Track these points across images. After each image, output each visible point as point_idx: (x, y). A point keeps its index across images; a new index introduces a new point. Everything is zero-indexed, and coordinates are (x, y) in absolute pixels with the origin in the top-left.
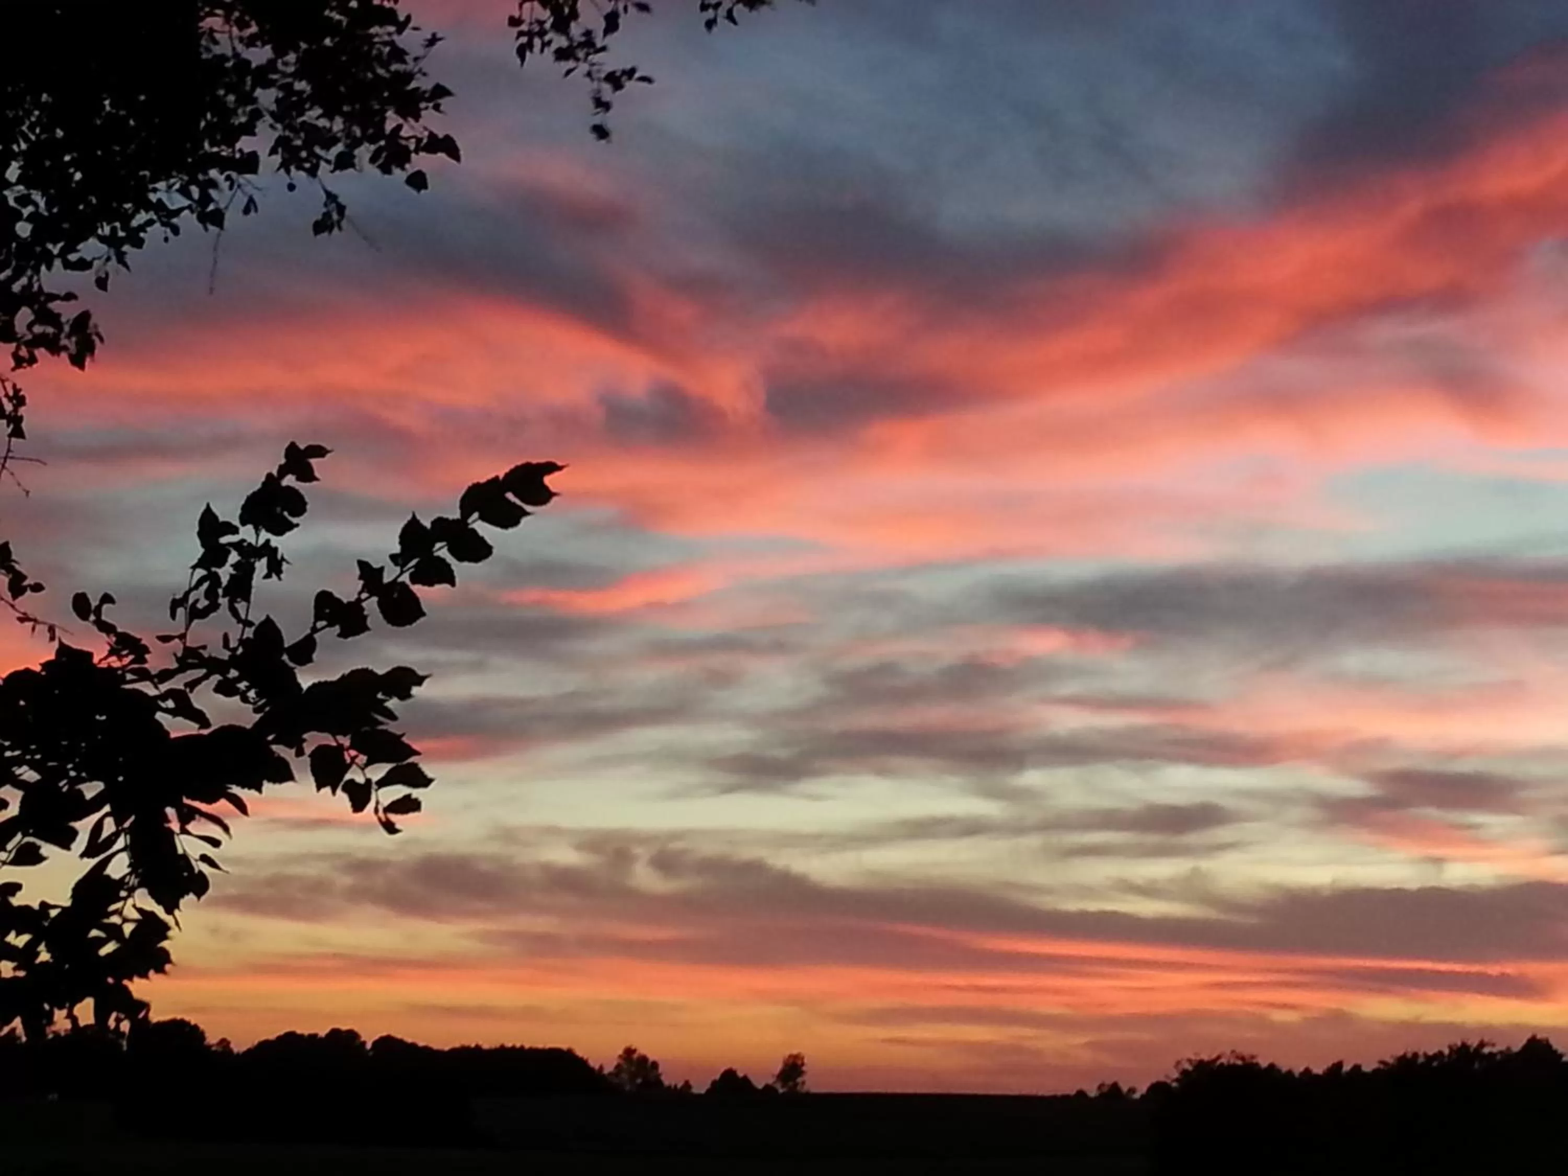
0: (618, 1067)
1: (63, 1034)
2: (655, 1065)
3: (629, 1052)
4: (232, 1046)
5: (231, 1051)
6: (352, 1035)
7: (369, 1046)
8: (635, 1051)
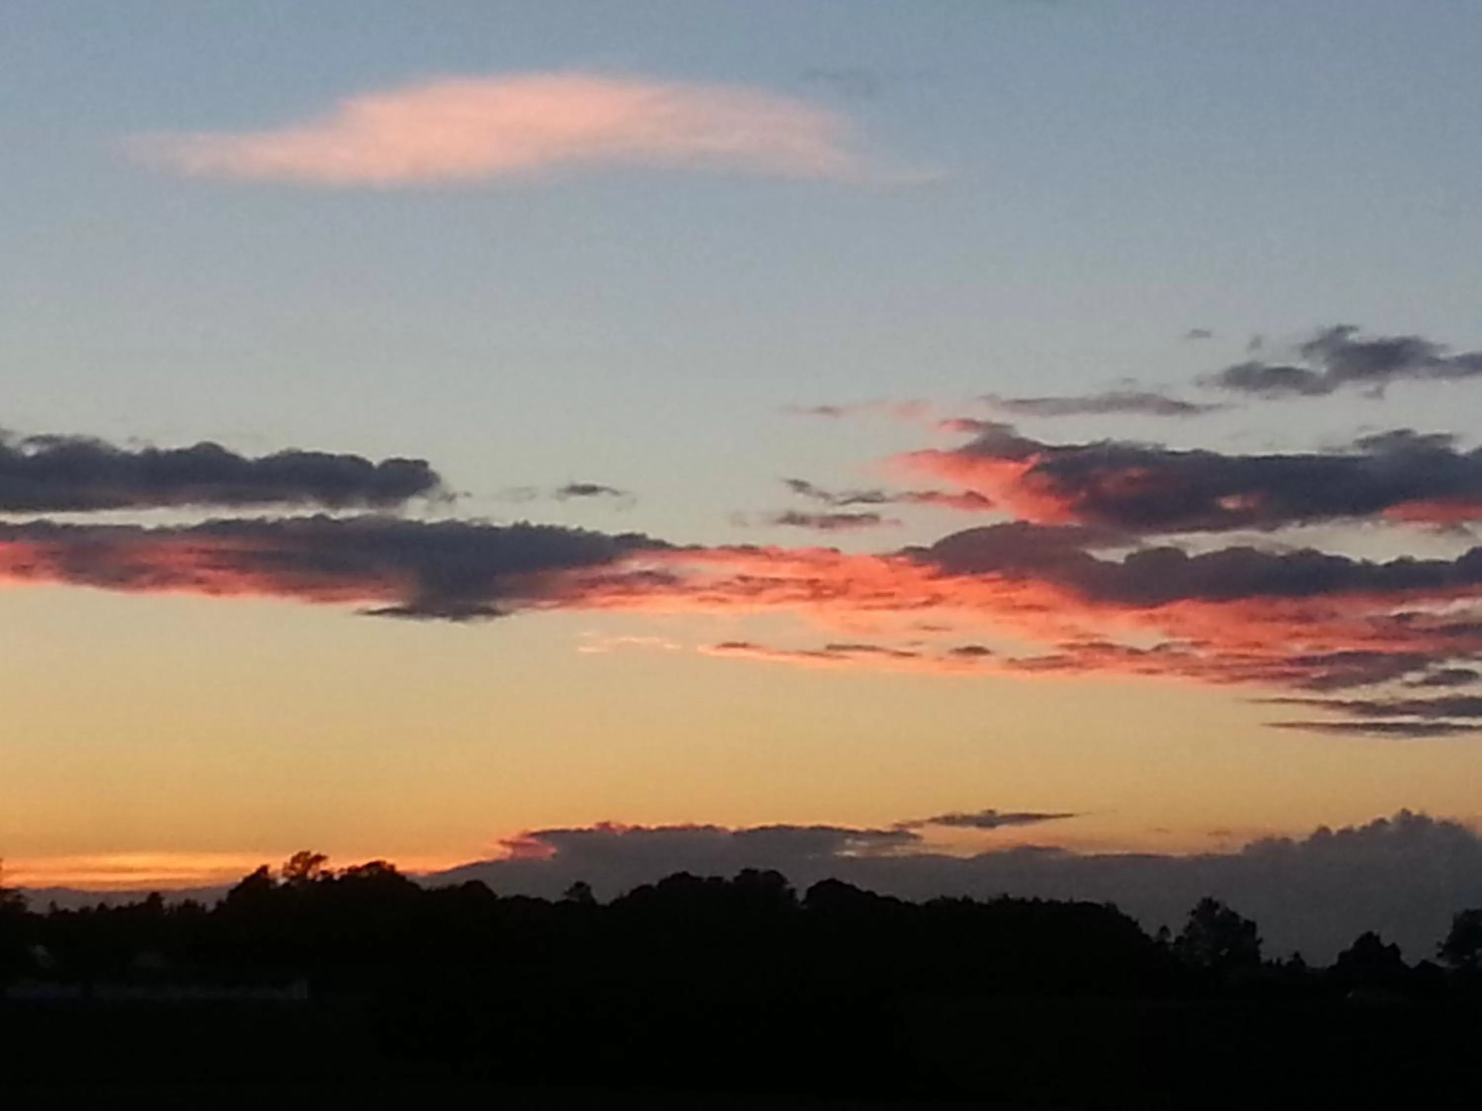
0: (1190, 927)
1: (337, 877)
2: (1251, 926)
3: (1209, 905)
4: (595, 894)
5: (593, 902)
6: (775, 879)
7: (801, 896)
8: (1217, 906)
